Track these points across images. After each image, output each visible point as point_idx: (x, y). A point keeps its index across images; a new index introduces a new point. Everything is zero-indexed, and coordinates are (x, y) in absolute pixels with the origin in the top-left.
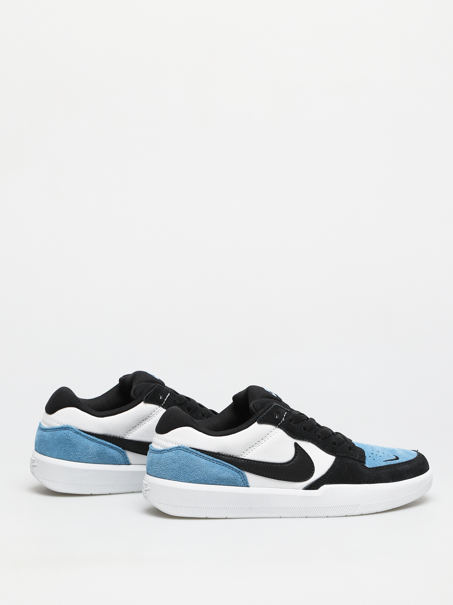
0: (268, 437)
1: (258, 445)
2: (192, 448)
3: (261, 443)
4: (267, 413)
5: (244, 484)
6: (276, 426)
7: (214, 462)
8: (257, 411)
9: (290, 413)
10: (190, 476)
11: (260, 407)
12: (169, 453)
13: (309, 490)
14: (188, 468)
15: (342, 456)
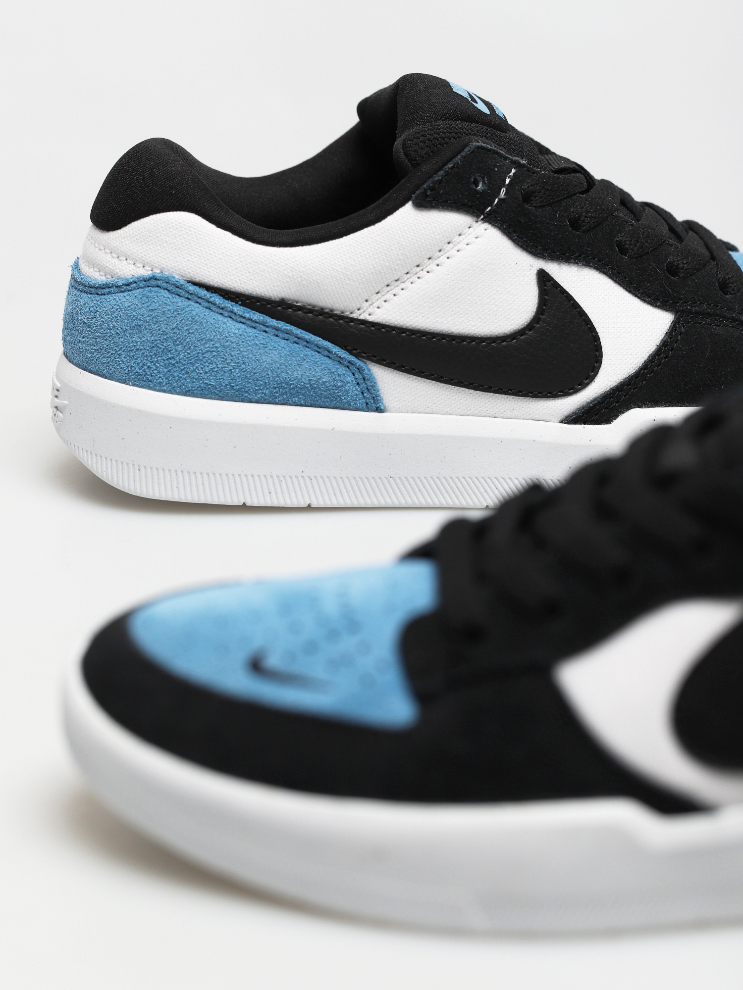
0: (451, 250)
1: (414, 278)
2: (195, 284)
3: (425, 270)
4: (447, 174)
5: (367, 404)
6: (478, 217)
7: (267, 329)
8: (416, 165)
9: (528, 170)
10: (187, 373)
11: (427, 153)
12: (122, 294)
13: (583, 426)
14: (179, 348)
15: (697, 313)
